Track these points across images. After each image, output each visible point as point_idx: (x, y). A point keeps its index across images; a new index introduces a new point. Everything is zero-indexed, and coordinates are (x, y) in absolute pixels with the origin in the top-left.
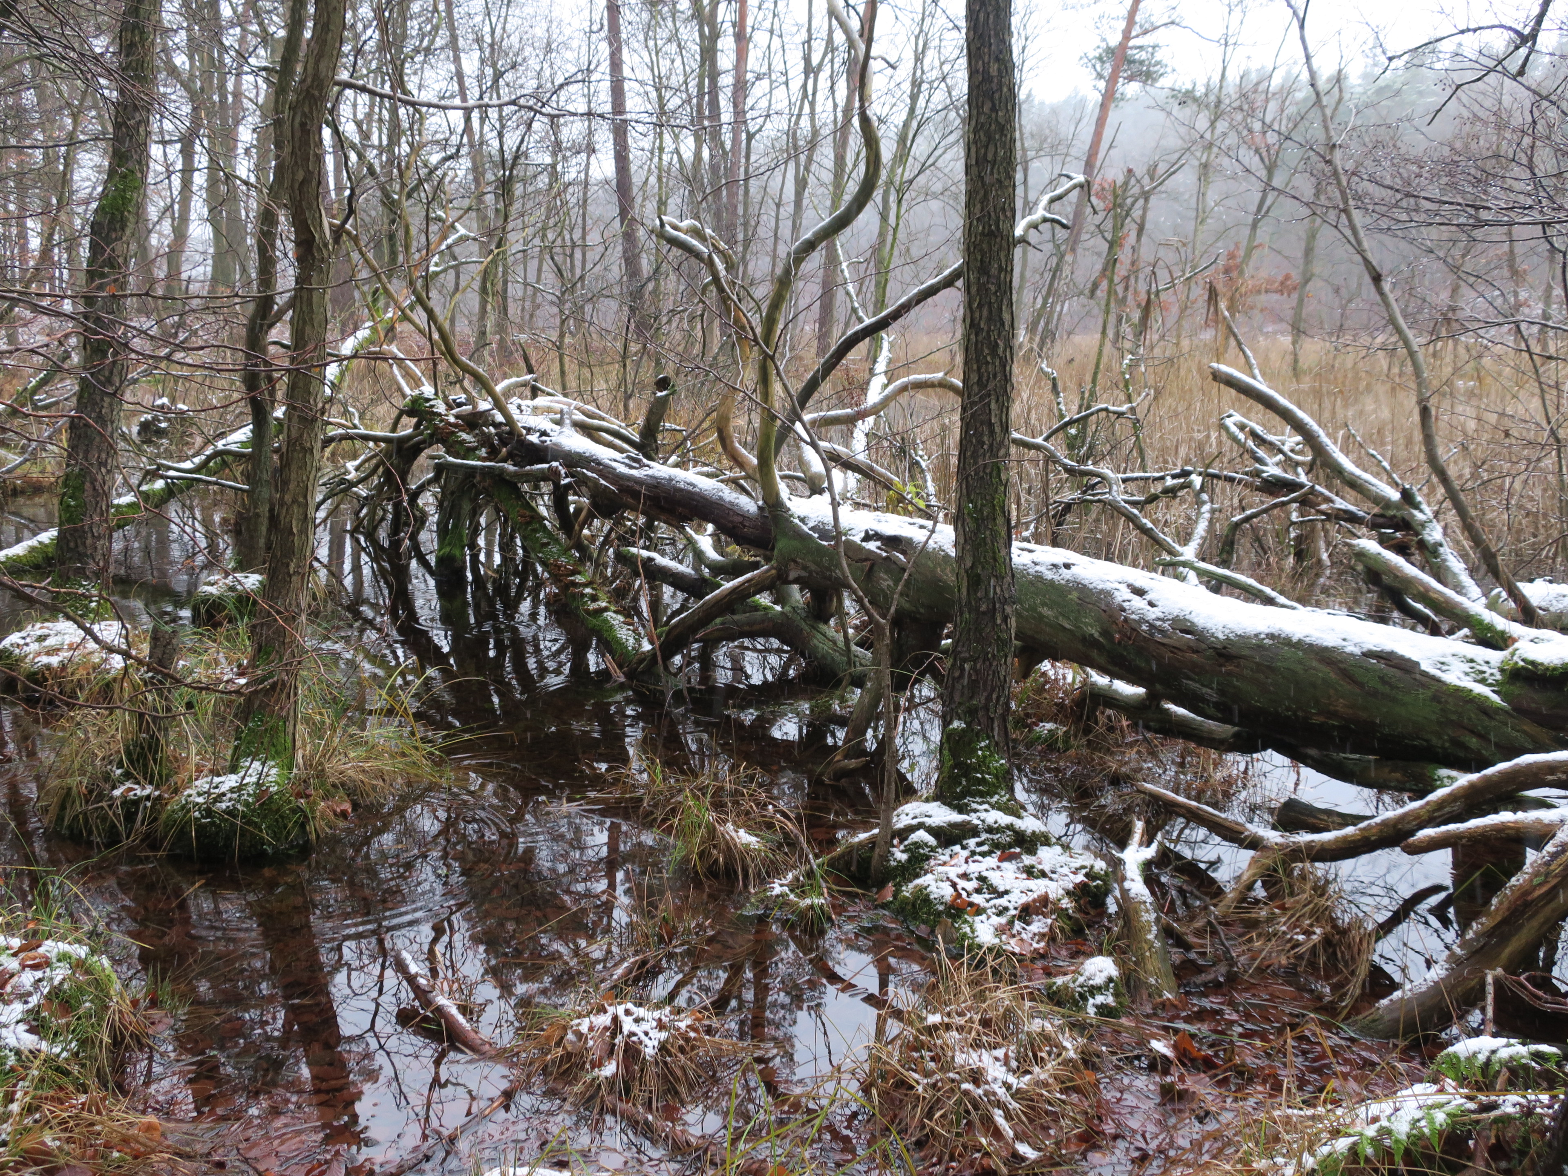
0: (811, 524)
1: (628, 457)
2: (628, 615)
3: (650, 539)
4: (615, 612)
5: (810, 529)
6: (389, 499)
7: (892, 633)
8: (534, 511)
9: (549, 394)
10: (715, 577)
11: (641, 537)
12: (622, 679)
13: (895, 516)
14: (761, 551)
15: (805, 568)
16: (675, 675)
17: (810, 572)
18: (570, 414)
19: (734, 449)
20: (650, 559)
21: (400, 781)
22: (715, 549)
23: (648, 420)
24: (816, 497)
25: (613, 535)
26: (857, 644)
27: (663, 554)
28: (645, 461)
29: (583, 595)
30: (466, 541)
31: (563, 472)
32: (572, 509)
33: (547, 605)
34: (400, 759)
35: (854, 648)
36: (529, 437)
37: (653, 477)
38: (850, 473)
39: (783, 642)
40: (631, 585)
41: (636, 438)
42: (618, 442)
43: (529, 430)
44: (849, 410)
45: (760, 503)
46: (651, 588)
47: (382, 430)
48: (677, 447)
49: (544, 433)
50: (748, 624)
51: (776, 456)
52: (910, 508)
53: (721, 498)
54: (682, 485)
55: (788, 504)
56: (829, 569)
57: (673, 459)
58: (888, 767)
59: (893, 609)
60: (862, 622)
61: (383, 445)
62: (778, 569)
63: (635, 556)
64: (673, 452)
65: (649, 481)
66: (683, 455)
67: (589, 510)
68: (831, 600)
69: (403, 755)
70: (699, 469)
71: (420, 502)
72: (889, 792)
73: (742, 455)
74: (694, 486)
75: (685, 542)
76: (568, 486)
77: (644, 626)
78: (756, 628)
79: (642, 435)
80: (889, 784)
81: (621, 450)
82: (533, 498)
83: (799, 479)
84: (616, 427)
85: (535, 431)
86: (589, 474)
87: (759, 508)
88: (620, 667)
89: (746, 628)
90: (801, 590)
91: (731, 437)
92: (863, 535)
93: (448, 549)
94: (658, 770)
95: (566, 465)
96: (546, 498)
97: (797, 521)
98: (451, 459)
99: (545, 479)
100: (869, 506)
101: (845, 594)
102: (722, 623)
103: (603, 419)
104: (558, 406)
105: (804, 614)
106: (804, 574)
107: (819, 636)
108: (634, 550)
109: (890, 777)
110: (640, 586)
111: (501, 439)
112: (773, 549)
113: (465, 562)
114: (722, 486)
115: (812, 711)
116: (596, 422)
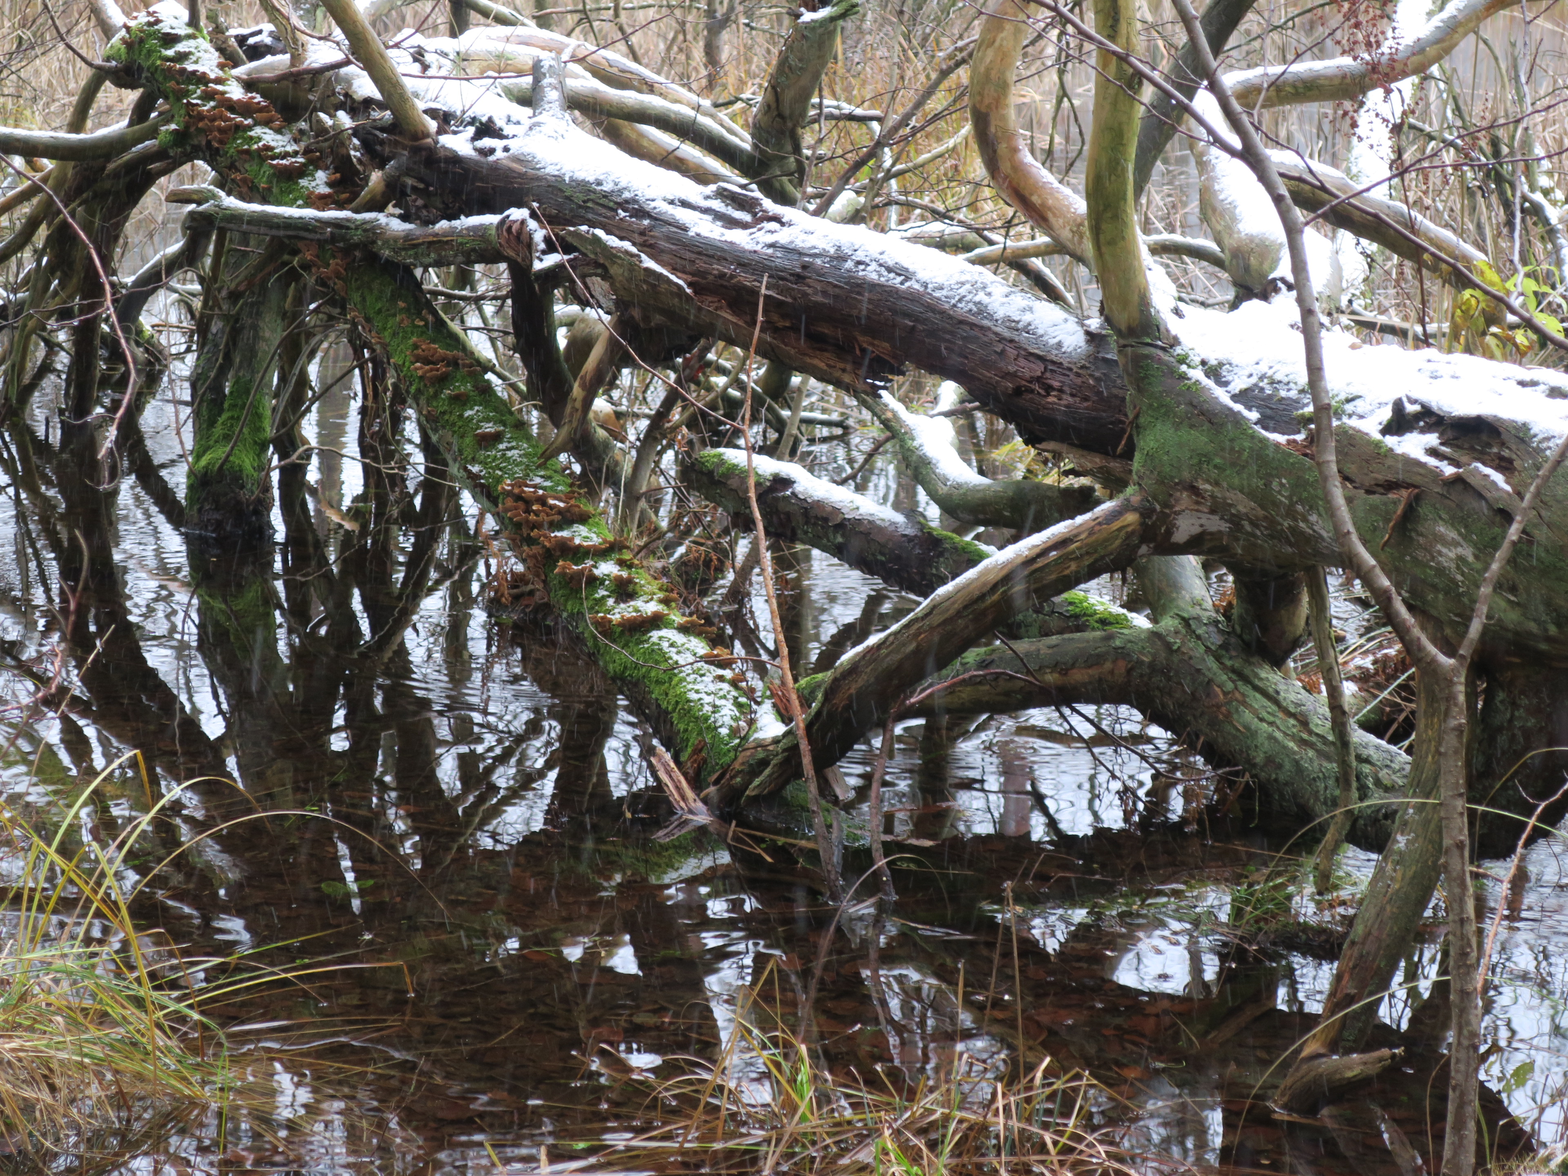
0: (1239, 384)
1: (722, 194)
2: (717, 640)
3: (780, 425)
4: (684, 629)
5: (1235, 398)
6: (65, 314)
7: (1471, 696)
8: (456, 342)
9: (501, 20)
10: (961, 531)
11: (754, 419)
12: (702, 817)
13: (1477, 362)
14: (1096, 461)
15: (1217, 508)
16: (848, 807)
17: (1235, 521)
18: (561, 75)
19: (1018, 168)
20: (782, 482)
21: (94, 1090)
22: (963, 453)
23: (775, 89)
24: (1252, 306)
25: (676, 415)
26: (1367, 726)
27: (812, 465)
28: (768, 204)
29: (594, 581)
30: (269, 431)
31: (539, 235)
32: (562, 338)
33: (493, 607)
34: (94, 1032)
35: (1359, 736)
36: (448, 141)
37: (790, 250)
38: (1346, 236)
39: (1153, 716)
40: (726, 554)
41: (744, 141)
42: (691, 152)
43: (445, 119)
44: (1346, 61)
45: (1095, 323)
46: (782, 563)
47: (46, 122)
48: (858, 165)
49: (486, 129)
50: (1055, 666)
51: (1139, 190)
52: (1521, 337)
53: (982, 310)
54: (871, 274)
55: (1174, 325)
56: (1291, 513)
57: (846, 199)
58: (1456, 1076)
59: (1475, 628)
60: (1382, 663)
61: (48, 164)
62: (1145, 512)
63: (739, 474)
64: (845, 179)
65: (780, 260)
66: (875, 187)
67: (612, 343)
68: (1294, 600)
69: (103, 1019)
70: (916, 226)
71: (146, 320)
72: (1458, 1147)
73: (1038, 187)
74: (906, 274)
75: (875, 431)
76: (554, 276)
77: (761, 669)
78: (1079, 676)
79: (758, 131)
80: (1459, 1126)
81: (701, 177)
82: (453, 307)
83: (1198, 253)
84: (688, 112)
85: (462, 123)
86: (613, 241)
87: (1091, 337)
88: (697, 783)
89: (1050, 678)
90: (1207, 567)
91: (1010, 137)
92: (1386, 414)
93: (218, 454)
94: (805, 1073)
95: (550, 219)
96: (489, 309)
97: (1197, 374)
98: (231, 202)
99: (491, 256)
100: (1401, 334)
101: (1333, 581)
102: (983, 664)
103: (651, 88)
104: (525, 55)
105: (1216, 640)
106: (1216, 524)
107: (1258, 701)
108: (735, 456)
109: (1461, 1106)
110: (753, 558)
111: (368, 145)
112: (1129, 454)
113: (267, 488)
114: (984, 274)
115: (1237, 913)
116: (630, 97)
